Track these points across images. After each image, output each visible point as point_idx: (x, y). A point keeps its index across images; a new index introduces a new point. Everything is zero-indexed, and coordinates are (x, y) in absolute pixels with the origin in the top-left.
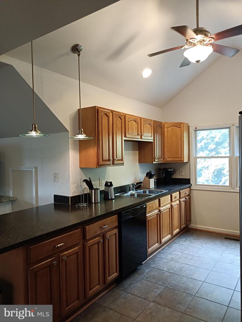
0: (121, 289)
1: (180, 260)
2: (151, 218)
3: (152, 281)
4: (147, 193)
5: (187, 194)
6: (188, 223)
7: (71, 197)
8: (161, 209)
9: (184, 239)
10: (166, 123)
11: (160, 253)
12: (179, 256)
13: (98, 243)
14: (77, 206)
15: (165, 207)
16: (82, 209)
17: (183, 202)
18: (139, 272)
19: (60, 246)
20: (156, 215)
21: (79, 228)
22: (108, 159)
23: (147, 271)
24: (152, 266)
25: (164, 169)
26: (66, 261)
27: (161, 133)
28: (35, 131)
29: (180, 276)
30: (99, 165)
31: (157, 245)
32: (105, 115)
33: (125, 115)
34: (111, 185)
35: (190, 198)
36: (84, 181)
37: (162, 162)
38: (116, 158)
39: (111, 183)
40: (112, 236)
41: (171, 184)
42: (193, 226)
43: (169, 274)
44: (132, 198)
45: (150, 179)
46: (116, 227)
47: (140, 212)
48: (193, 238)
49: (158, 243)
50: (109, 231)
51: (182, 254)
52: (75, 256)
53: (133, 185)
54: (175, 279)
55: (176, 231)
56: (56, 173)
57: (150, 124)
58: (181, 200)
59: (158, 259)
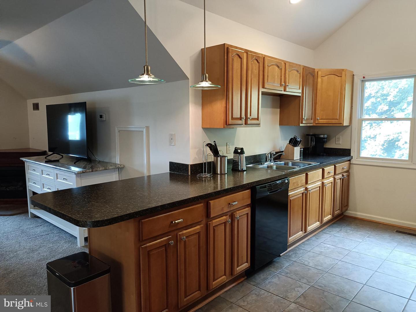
0: (252, 283)
1: (332, 255)
2: (294, 198)
3: (293, 277)
4: (290, 164)
5: (345, 170)
6: (344, 209)
7: (191, 165)
8: (309, 187)
9: (338, 229)
10: (320, 70)
11: (305, 245)
12: (330, 250)
13: (225, 223)
14: (198, 177)
15: (314, 185)
16: (205, 181)
17: (339, 180)
18: (277, 265)
19: (178, 223)
20: (301, 195)
21: (201, 203)
22: (239, 117)
23: (287, 264)
24: (294, 260)
25: (314, 135)
26: (185, 242)
27: (313, 85)
28: (148, 74)
29: (332, 275)
30: (227, 125)
31: (300, 234)
32: (237, 56)
33: (264, 58)
34: (242, 152)
35: (348, 176)
36: (207, 145)
37: (312, 125)
38: (250, 115)
39: (242, 149)
40: (243, 217)
41: (323, 156)
42: (351, 212)
43: (316, 271)
44: (269, 171)
45: (295, 148)
46: (247, 206)
47: (281, 189)
48: (351, 229)
49: (302, 231)
50: (239, 209)
51: (334, 247)
52: (197, 236)
53: (271, 154)
54: (325, 278)
55: (327, 218)
56: (172, 135)
57: (298, 71)
58: (337, 177)
59: (301, 251)
